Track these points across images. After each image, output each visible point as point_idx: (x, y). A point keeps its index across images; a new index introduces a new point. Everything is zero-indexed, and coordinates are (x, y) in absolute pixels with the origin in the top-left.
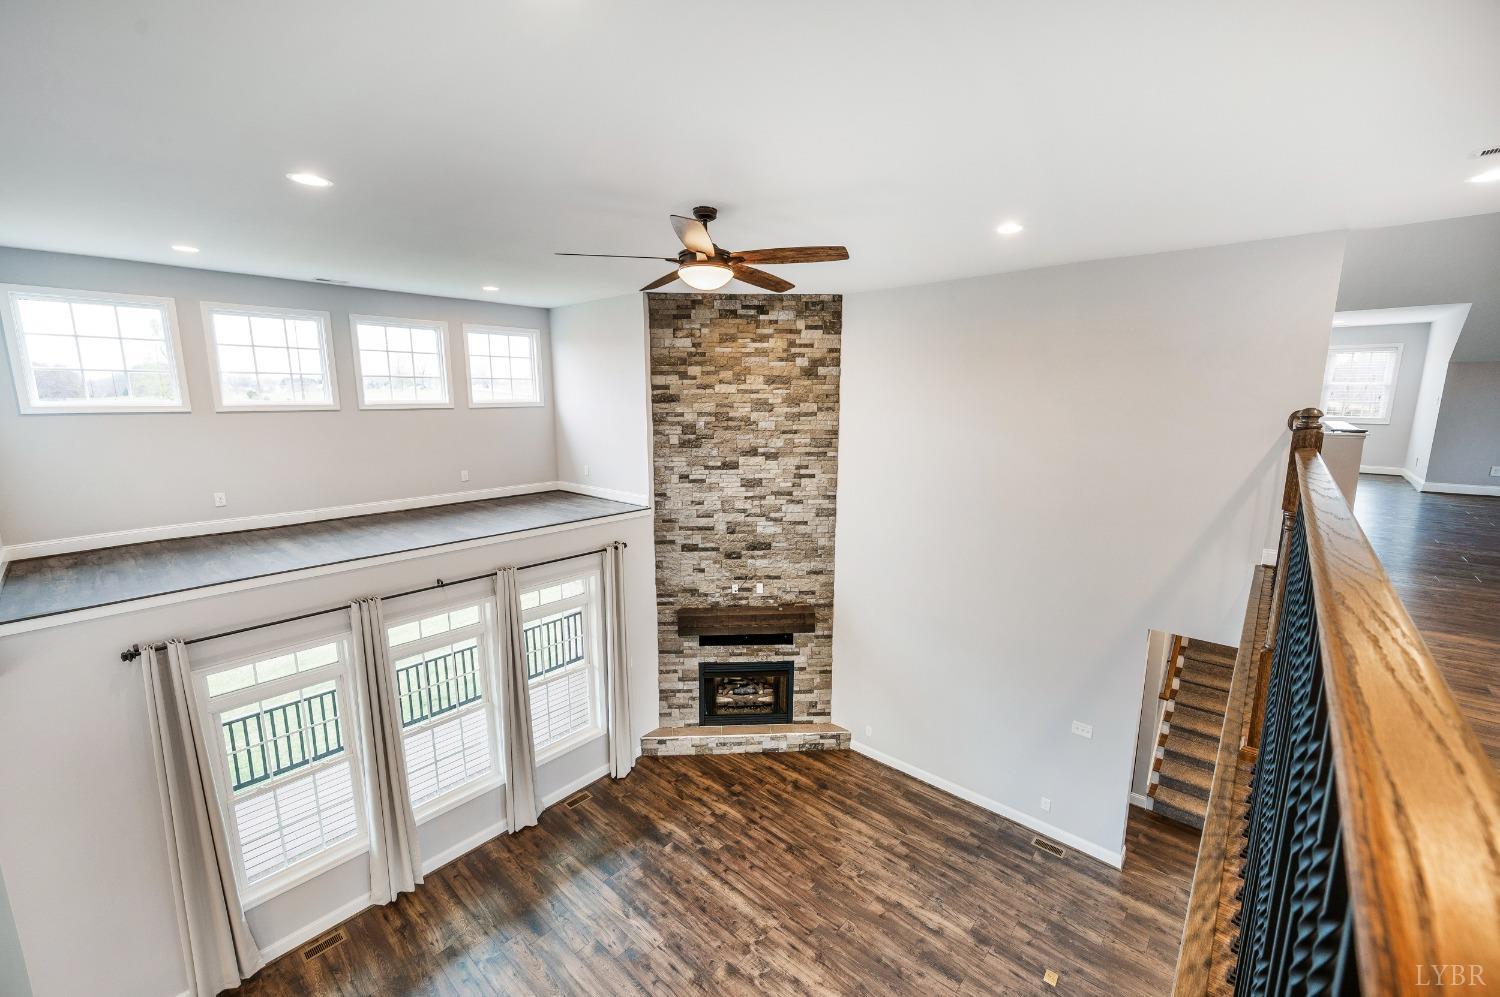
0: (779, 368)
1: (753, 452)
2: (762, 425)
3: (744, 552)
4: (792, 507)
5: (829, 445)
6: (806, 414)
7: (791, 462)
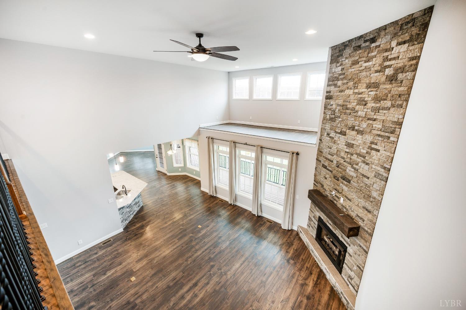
0: (375, 77)
1: (353, 128)
2: (360, 113)
3: (340, 179)
4: (363, 165)
5: (393, 132)
6: (384, 109)
7: (369, 138)
